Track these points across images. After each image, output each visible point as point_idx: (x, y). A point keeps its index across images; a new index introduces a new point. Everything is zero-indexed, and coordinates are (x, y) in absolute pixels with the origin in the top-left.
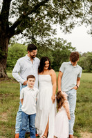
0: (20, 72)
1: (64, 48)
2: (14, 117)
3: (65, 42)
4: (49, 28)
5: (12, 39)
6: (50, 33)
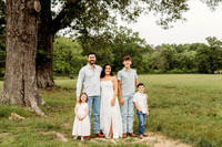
4: (106, 15)
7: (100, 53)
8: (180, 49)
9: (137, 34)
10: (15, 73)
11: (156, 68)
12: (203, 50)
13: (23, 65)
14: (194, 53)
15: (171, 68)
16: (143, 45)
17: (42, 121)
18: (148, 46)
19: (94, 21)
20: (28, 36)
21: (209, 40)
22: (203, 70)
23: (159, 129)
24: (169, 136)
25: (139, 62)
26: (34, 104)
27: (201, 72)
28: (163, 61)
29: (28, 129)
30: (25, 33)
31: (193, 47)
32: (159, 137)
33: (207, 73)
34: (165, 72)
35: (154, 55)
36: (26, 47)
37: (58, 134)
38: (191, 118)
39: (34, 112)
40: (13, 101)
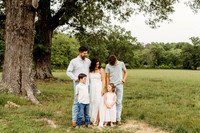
7: (95, 48)
8: (167, 47)
9: (129, 32)
11: (146, 64)
12: (187, 49)
13: (20, 57)
14: (179, 51)
15: (159, 64)
16: (134, 43)
17: (35, 108)
18: (139, 44)
19: (90, 20)
20: (26, 30)
21: (193, 40)
22: (187, 67)
23: (142, 117)
24: (150, 124)
25: (131, 58)
26: (30, 93)
27: (185, 68)
28: (152, 57)
29: (21, 116)
30: (23, 28)
31: (178, 46)
32: (142, 125)
33: (190, 69)
34: (153, 68)
35: (144, 52)
36: (24, 41)
37: (49, 121)
38: (172, 108)
39: (30, 101)
40: (11, 90)
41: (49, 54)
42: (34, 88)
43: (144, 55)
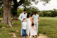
0: (21, 18)
1: (35, 9)
2: (20, 31)
3: (35, 7)
4: (30, 3)
5: (18, 7)
6: (30, 5)
7: (29, 12)
8: (47, 11)
9: (37, 8)
10: (5, 16)
11: (41, 16)
15: (45, 16)
21: (54, 9)
22: (52, 16)
26: (10, 24)
28: (43, 14)
30: (8, 5)
31: (50, 11)
33: (53, 17)
34: (43, 17)
35: (41, 13)
39: (10, 26)
40: (5, 23)
41: (17, 13)
42: (11, 22)
43: (41, 14)
